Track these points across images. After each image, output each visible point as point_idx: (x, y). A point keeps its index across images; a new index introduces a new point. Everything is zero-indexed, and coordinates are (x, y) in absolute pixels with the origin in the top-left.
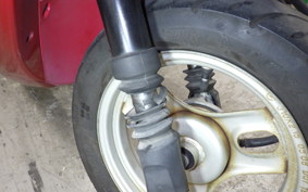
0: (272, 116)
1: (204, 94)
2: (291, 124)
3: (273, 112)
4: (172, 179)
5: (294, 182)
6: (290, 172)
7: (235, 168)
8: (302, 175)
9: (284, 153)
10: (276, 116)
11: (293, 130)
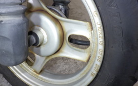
0: (92, 28)
1: (61, 7)
2: (101, 35)
3: (94, 26)
4: (13, 49)
5: (89, 68)
6: (89, 63)
7: (62, 52)
8: (95, 66)
9: (90, 52)
10: (94, 29)
11: (101, 40)
